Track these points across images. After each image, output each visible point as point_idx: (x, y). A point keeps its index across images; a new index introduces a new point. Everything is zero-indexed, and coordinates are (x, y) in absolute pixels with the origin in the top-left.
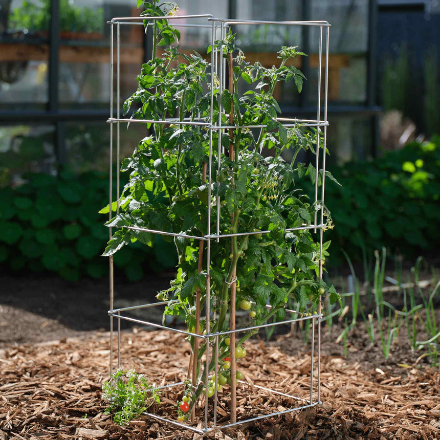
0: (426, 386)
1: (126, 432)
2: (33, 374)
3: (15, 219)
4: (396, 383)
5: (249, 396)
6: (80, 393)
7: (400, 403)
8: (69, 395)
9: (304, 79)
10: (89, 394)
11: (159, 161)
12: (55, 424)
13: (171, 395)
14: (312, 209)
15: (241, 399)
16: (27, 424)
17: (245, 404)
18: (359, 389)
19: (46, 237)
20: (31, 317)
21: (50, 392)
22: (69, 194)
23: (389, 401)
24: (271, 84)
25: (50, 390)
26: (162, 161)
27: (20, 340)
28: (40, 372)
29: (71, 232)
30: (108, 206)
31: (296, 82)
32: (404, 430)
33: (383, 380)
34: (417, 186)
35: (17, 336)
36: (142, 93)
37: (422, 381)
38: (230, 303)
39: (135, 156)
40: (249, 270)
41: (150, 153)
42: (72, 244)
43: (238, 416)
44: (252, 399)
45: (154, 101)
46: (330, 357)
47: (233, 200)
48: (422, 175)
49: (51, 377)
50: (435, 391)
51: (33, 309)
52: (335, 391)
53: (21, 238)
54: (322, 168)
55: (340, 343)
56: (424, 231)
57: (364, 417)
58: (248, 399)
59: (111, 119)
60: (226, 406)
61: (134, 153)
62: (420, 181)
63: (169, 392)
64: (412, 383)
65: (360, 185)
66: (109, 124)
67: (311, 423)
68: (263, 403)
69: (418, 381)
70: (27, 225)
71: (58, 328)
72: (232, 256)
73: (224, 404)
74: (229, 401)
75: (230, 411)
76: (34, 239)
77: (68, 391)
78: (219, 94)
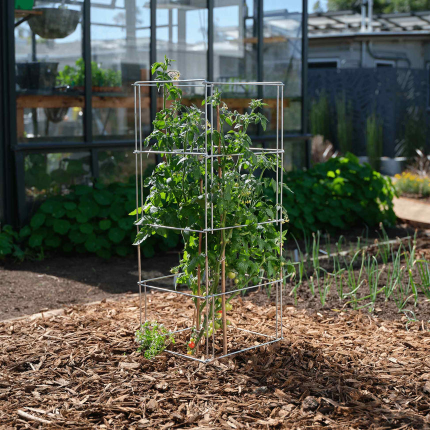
0: (351, 324)
1: (153, 363)
2: (85, 326)
3: (65, 218)
4: (331, 322)
5: (235, 336)
6: (119, 338)
7: (335, 336)
8: (112, 339)
9: (267, 122)
10: (126, 338)
11: (170, 179)
12: (104, 360)
13: (182, 337)
14: (274, 209)
15: (229, 338)
16: (85, 361)
17: (232, 341)
18: (307, 327)
19: (87, 229)
20: (79, 285)
21: (98, 338)
22: (101, 199)
23: (327, 335)
24: (244, 125)
25: (98, 336)
26: (172, 179)
27: (73, 301)
28: (90, 324)
29: (104, 225)
30: (135, 211)
31: (262, 124)
32: (339, 354)
33: (322, 320)
34: (337, 187)
35: (71, 299)
36: (157, 133)
37: (348, 321)
38: (221, 274)
39: (153, 176)
40: (233, 252)
41: (164, 174)
42: (105, 233)
43: (228, 349)
44: (237, 338)
45: (166, 139)
46: (286, 306)
47: (222, 205)
48: (340, 180)
49: (98, 327)
50: (357, 327)
51: (80, 280)
52: (291, 330)
53: (70, 230)
54: (280, 181)
55: (291, 296)
56: (343, 218)
57: (312, 347)
58: (234, 338)
59: (136, 151)
60: (220, 343)
61: (153, 174)
62: (339, 183)
63: (180, 335)
64: (342, 322)
66: (135, 154)
67: (278, 353)
68: (244, 340)
69: (345, 321)
70: (73, 221)
71: (99, 292)
72: (222, 242)
73: (218, 342)
74: (222, 340)
75: (222, 346)
76: (79, 231)
77: (111, 336)
78: (211, 133)
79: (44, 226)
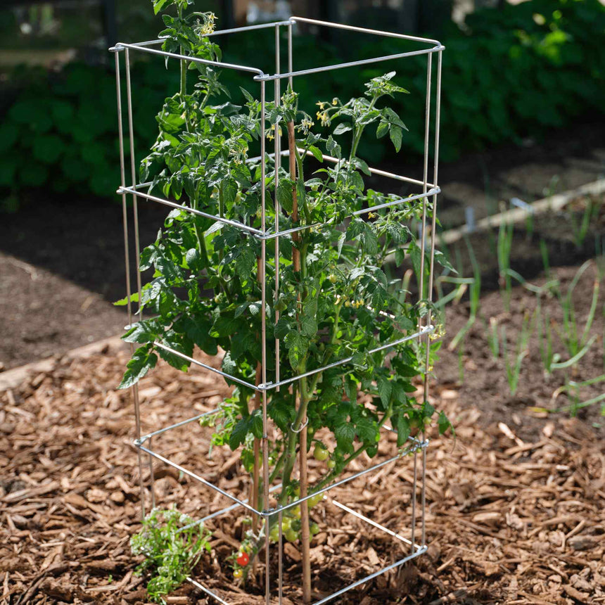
0: (564, 471)
2: (53, 455)
3: (53, 131)
4: (526, 454)
5: (329, 530)
6: (109, 506)
7: (531, 520)
8: (95, 512)
10: (121, 510)
11: (192, 252)
13: (227, 527)
16: (31, 598)
17: (325, 543)
18: (477, 478)
21: (69, 507)
23: (515, 518)
24: (355, 128)
25: (70, 503)
26: (198, 253)
27: (53, 337)
34: (553, 52)
35: (49, 330)
36: (167, 148)
37: (560, 463)
39: (160, 242)
40: (324, 408)
41: (181, 239)
45: (179, 182)
46: (440, 388)
47: (296, 349)
48: (558, 36)
51: (72, 276)
52: (444, 490)
53: (63, 154)
59: (122, 189)
61: (159, 237)
62: (556, 44)
65: (483, 53)
67: (412, 592)
69: (553, 462)
70: (68, 139)
76: (79, 157)
77: (94, 503)
78: (274, 186)
79: (17, 145)
